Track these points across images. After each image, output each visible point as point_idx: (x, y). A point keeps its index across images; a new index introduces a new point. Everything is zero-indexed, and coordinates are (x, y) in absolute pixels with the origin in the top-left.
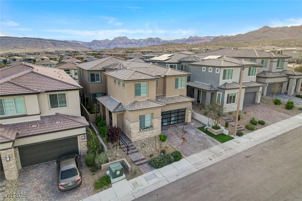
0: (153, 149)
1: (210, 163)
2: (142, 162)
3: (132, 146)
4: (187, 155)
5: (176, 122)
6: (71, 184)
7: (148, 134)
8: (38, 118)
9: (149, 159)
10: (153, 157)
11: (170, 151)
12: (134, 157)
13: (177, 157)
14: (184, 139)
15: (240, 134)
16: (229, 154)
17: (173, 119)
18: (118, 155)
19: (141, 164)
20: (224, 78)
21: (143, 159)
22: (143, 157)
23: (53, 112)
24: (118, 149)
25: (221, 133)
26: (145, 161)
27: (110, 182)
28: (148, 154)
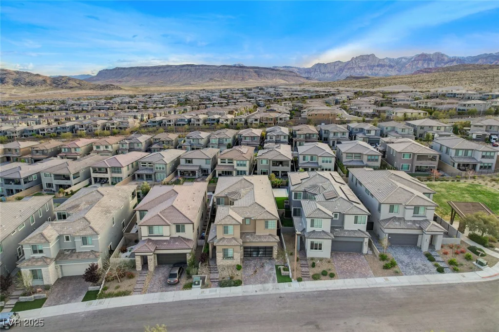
0: (226, 274)
1: (254, 293)
2: (215, 280)
3: (216, 268)
4: (245, 284)
5: (264, 255)
6: (172, 282)
7: (229, 262)
8: (168, 238)
9: (221, 279)
10: (224, 279)
11: (236, 278)
12: (212, 276)
13: (238, 283)
14: (256, 272)
15: (299, 280)
16: (274, 292)
17: (261, 253)
18: (204, 272)
19: (214, 282)
20: (312, 226)
21: (217, 279)
22: (218, 278)
23: (177, 235)
24: (206, 267)
25: (287, 274)
26: (217, 280)
27: (191, 287)
28: (223, 276)
